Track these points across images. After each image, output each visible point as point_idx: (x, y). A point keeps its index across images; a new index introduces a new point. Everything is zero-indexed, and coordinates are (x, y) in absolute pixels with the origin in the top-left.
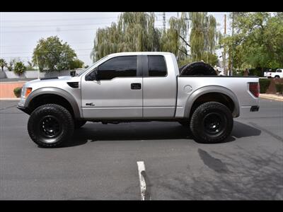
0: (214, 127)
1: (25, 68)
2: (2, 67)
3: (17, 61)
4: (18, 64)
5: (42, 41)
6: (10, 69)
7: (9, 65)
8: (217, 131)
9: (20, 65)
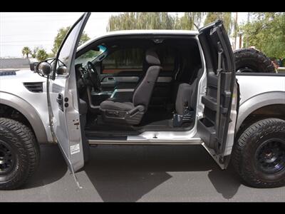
0: (273, 160)
1: (47, 55)
2: (27, 54)
3: (40, 49)
4: (40, 51)
5: (62, 30)
6: (34, 57)
7: (33, 53)
8: (277, 166)
9: (42, 52)
